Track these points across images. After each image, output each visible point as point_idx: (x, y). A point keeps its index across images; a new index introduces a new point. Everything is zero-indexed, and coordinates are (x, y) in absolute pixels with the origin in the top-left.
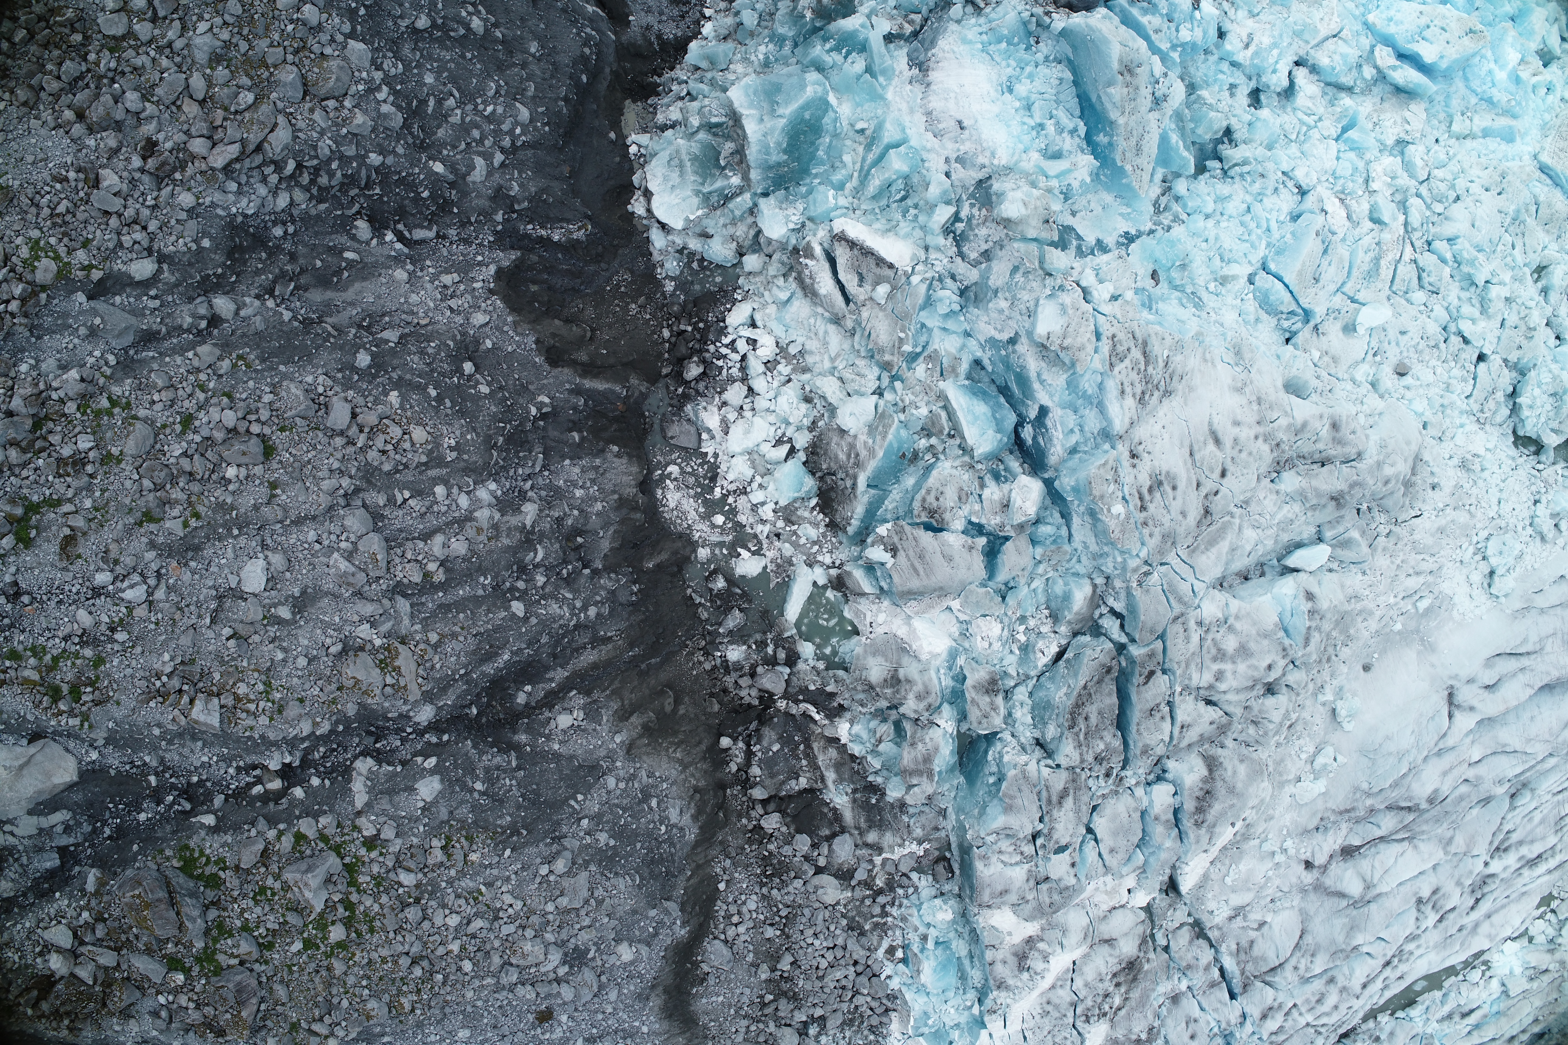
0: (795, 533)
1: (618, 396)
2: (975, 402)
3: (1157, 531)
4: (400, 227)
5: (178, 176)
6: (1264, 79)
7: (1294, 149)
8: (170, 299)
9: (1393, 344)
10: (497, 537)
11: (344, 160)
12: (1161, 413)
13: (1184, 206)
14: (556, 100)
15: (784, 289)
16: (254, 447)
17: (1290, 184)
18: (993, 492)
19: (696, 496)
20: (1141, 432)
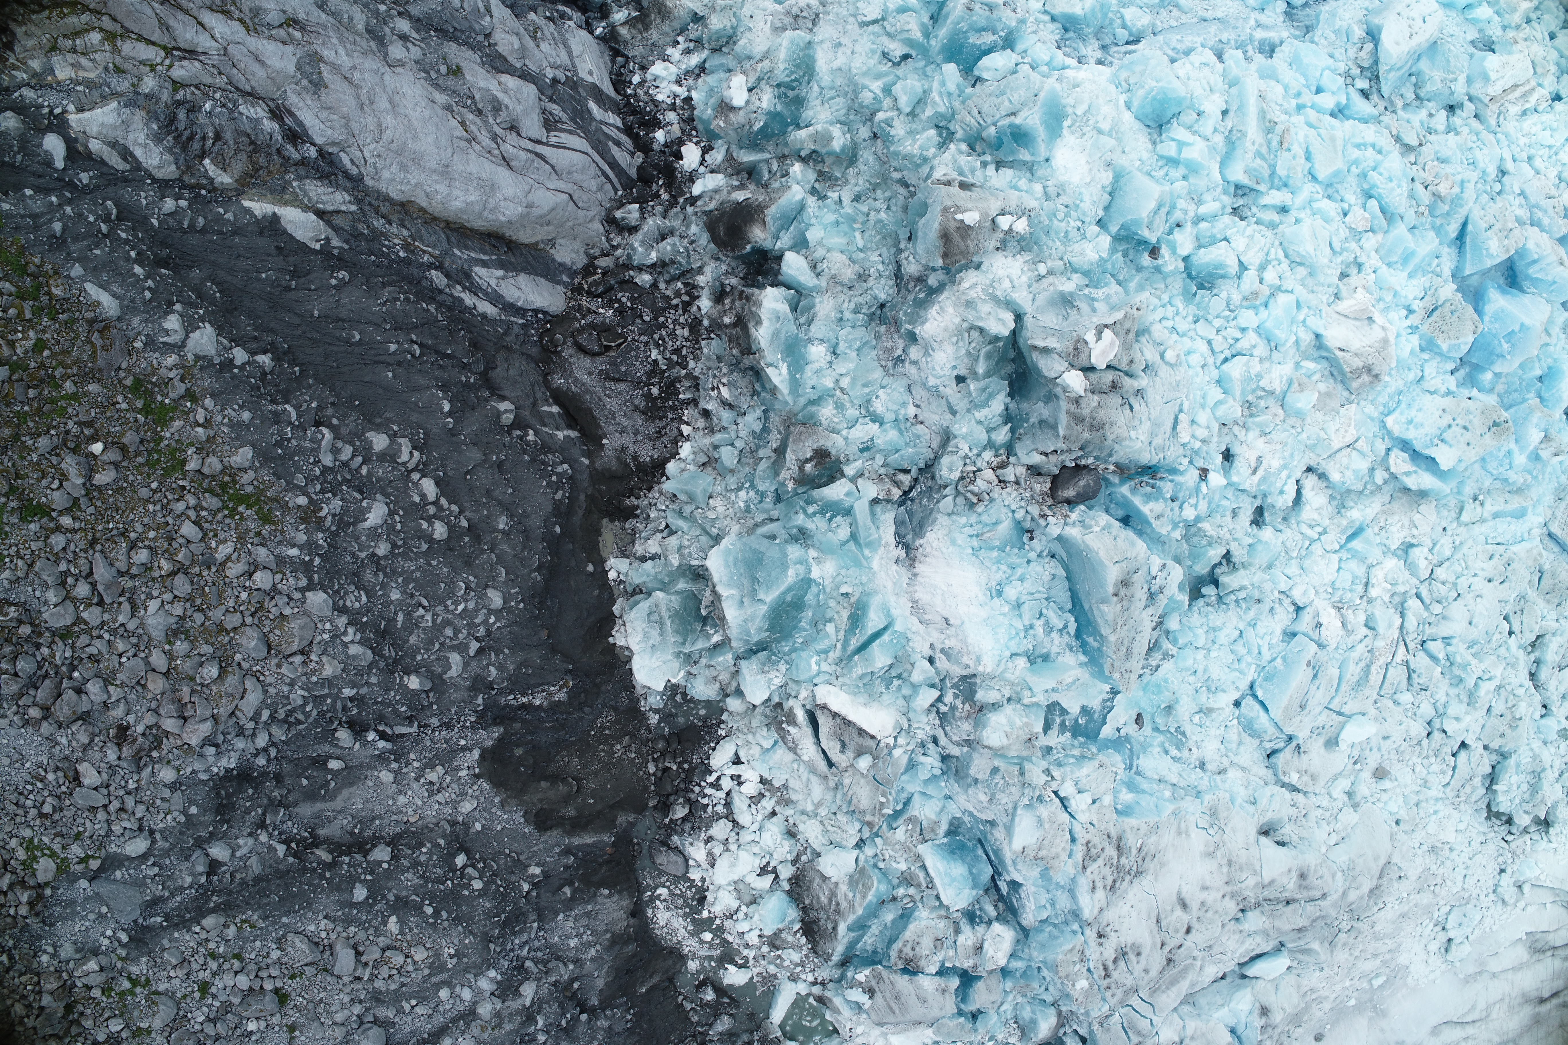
0: (779, 957)
1: (607, 844)
2: (953, 865)
3: (1119, 993)
4: (381, 728)
5: (155, 754)
6: (1269, 500)
7: (1293, 569)
8: (167, 862)
9: (1375, 750)
10: (499, 1026)
11: (318, 700)
12: (1131, 895)
13: (1174, 642)
14: (529, 575)
15: (766, 738)
16: (270, 1002)
17: (1287, 602)
18: (968, 937)
19: (685, 916)
20: (1110, 916)
